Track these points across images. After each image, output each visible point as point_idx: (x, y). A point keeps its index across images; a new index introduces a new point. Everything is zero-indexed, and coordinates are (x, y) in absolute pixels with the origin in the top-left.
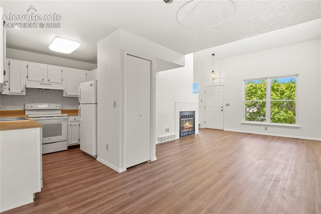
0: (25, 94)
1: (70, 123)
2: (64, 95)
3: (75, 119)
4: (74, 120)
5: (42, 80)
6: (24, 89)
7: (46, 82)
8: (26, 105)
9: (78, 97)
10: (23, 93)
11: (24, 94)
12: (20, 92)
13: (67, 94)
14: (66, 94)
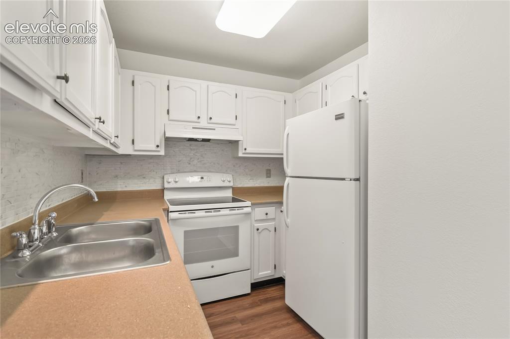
0: (164, 154)
1: (257, 225)
2: (240, 155)
3: (267, 214)
4: (264, 217)
5: (196, 119)
6: (161, 143)
7: (204, 123)
8: (166, 177)
9: (282, 158)
10: (159, 151)
11: (162, 153)
12: (154, 148)
13: (247, 151)
14: (244, 151)
